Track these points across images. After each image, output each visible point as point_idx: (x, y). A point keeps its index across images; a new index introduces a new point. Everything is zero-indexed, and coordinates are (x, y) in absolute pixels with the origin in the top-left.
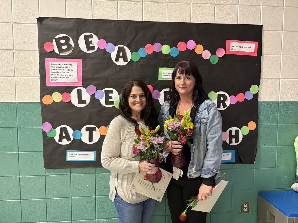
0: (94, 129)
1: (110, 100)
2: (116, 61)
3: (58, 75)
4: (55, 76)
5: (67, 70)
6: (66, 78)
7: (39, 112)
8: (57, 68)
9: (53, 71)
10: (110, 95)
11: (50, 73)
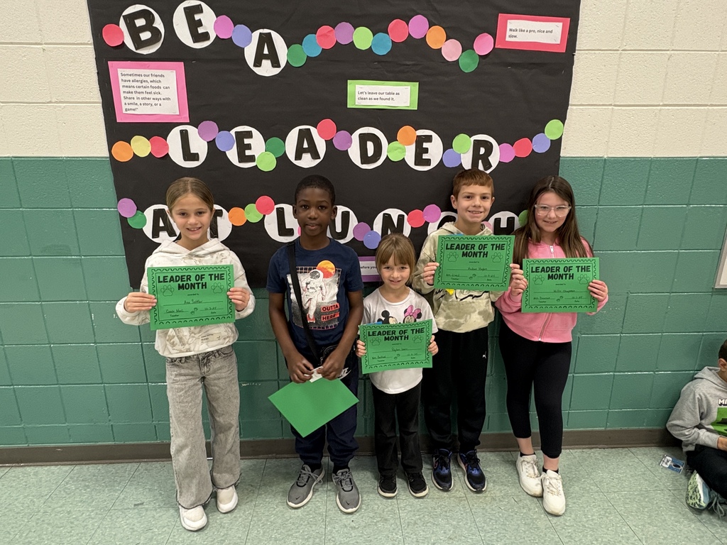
0: (219, 213)
1: (248, 153)
2: (255, 66)
3: (138, 98)
4: (132, 101)
5: (155, 87)
6: (156, 105)
7: (108, 178)
8: (135, 84)
9: (127, 90)
10: (246, 141)
11: (123, 95)
